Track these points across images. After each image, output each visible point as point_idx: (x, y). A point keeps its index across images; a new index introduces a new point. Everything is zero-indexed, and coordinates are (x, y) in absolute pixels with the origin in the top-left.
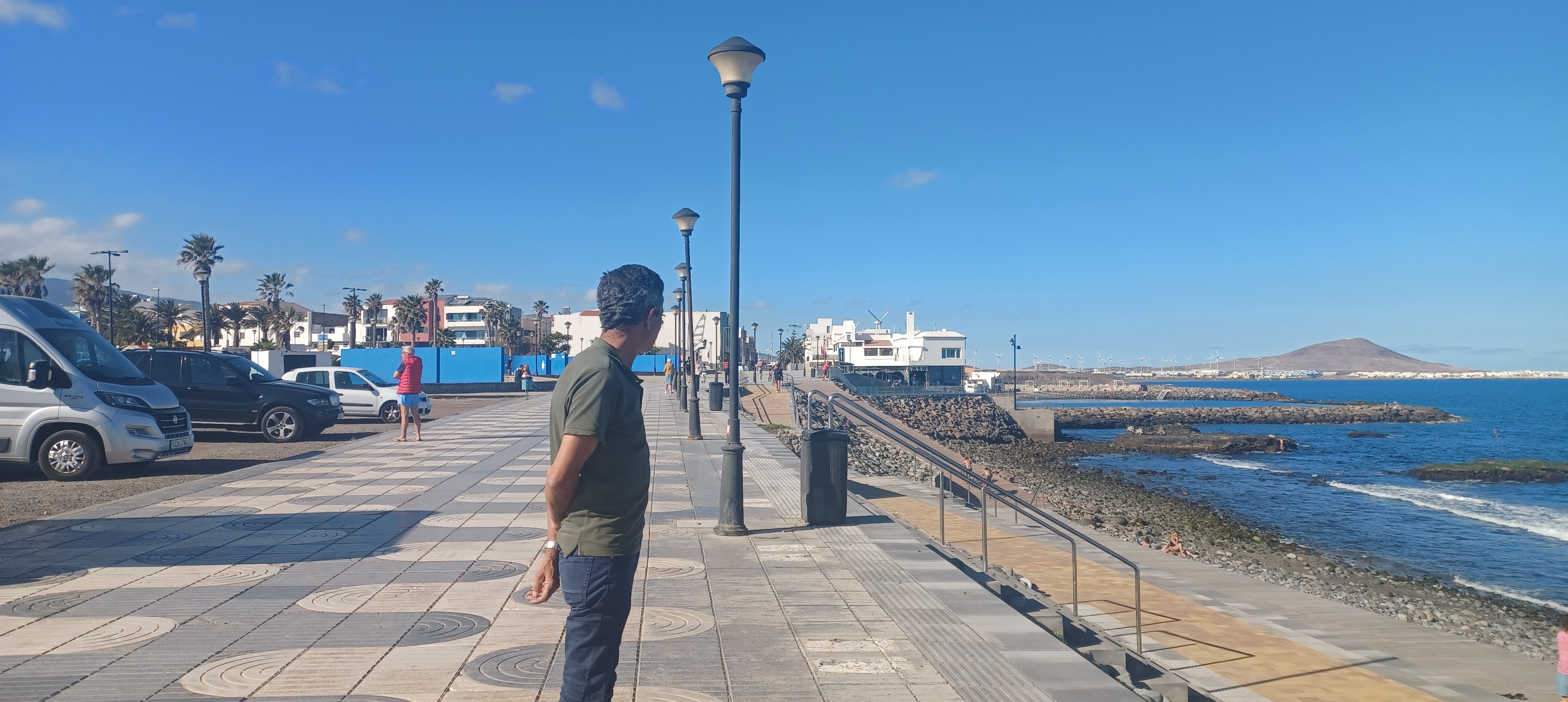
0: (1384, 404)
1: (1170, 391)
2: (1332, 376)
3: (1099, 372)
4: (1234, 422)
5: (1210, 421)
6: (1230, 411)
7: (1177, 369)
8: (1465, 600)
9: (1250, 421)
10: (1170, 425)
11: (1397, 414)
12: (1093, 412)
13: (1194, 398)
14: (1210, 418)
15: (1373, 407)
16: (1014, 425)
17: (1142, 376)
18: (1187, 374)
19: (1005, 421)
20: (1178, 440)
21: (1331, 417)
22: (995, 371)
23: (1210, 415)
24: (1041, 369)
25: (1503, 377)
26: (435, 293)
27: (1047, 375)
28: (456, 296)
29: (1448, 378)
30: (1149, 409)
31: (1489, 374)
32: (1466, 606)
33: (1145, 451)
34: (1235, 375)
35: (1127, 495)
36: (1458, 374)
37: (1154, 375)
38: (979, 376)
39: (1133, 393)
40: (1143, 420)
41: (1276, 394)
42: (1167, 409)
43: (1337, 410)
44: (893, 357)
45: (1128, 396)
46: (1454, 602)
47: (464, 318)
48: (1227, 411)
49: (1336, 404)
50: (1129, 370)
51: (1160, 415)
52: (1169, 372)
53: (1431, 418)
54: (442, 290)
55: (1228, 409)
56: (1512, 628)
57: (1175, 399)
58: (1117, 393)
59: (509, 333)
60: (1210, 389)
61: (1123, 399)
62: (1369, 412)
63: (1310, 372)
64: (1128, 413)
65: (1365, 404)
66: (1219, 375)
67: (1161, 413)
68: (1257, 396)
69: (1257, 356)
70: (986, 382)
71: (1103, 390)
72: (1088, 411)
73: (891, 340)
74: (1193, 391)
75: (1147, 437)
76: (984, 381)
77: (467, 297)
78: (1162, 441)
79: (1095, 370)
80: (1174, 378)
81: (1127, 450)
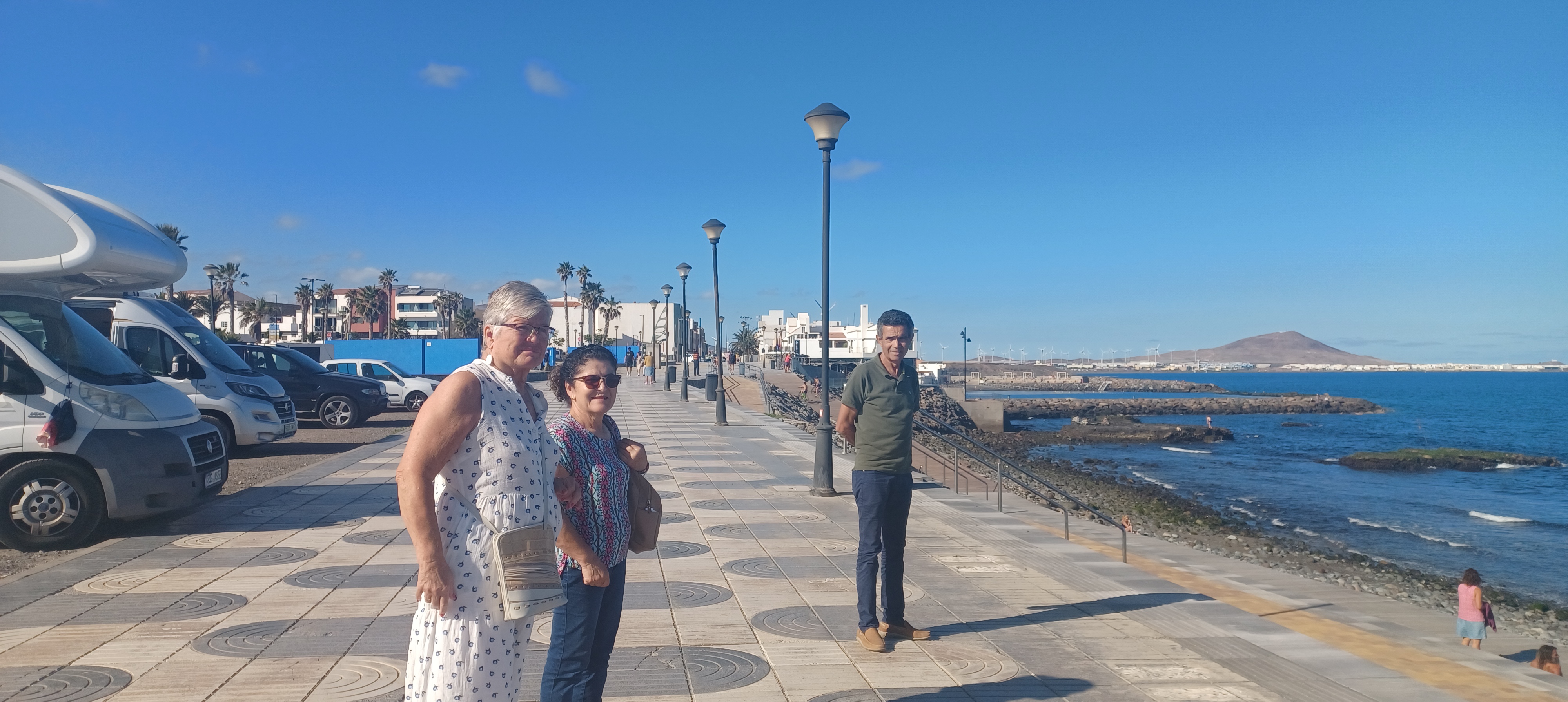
0: (1316, 395)
1: (1111, 382)
2: (1266, 369)
3: (1041, 364)
4: (1173, 413)
5: (1151, 412)
6: (1169, 402)
7: (1116, 361)
8: (1389, 575)
9: (1187, 412)
10: (1112, 416)
11: (1328, 405)
12: (1038, 403)
13: (1134, 389)
14: (1150, 409)
15: (1305, 399)
16: (965, 416)
17: (1083, 368)
18: (1126, 366)
19: (957, 412)
20: (1122, 430)
21: (1266, 408)
22: (941, 362)
23: (1150, 406)
24: (984, 361)
25: (1427, 369)
26: (389, 283)
27: (990, 367)
28: (407, 286)
29: (1376, 370)
30: (1092, 400)
31: (1414, 367)
32: (1390, 581)
33: (1090, 441)
34: (1172, 367)
35: (1077, 483)
36: (1386, 367)
37: (1094, 367)
38: (925, 368)
39: (1075, 384)
40: (1087, 411)
41: (1212, 385)
42: (1110, 400)
43: (1272, 401)
44: (847, 349)
45: (1070, 388)
46: (1379, 577)
47: (416, 308)
48: (1166, 402)
49: (1270, 396)
50: (1070, 362)
51: (1103, 407)
52: (1109, 364)
53: (1360, 409)
54: (396, 280)
55: (1167, 400)
56: (1429, 599)
57: (1115, 390)
58: (1060, 385)
59: (465, 325)
60: (1149, 380)
61: (1066, 390)
62: (1302, 403)
63: (1245, 364)
64: (1072, 404)
65: (1299, 395)
66: (1157, 367)
67: (1104, 404)
68: (1194, 388)
69: (1194, 349)
70: (933, 373)
71: (1046, 381)
72: (1034, 402)
73: (845, 332)
74: (1133, 383)
75: (1092, 428)
76: (931, 373)
77: (419, 287)
78: (1107, 431)
79: (1037, 362)
80: (1113, 370)
81: (1074, 440)
